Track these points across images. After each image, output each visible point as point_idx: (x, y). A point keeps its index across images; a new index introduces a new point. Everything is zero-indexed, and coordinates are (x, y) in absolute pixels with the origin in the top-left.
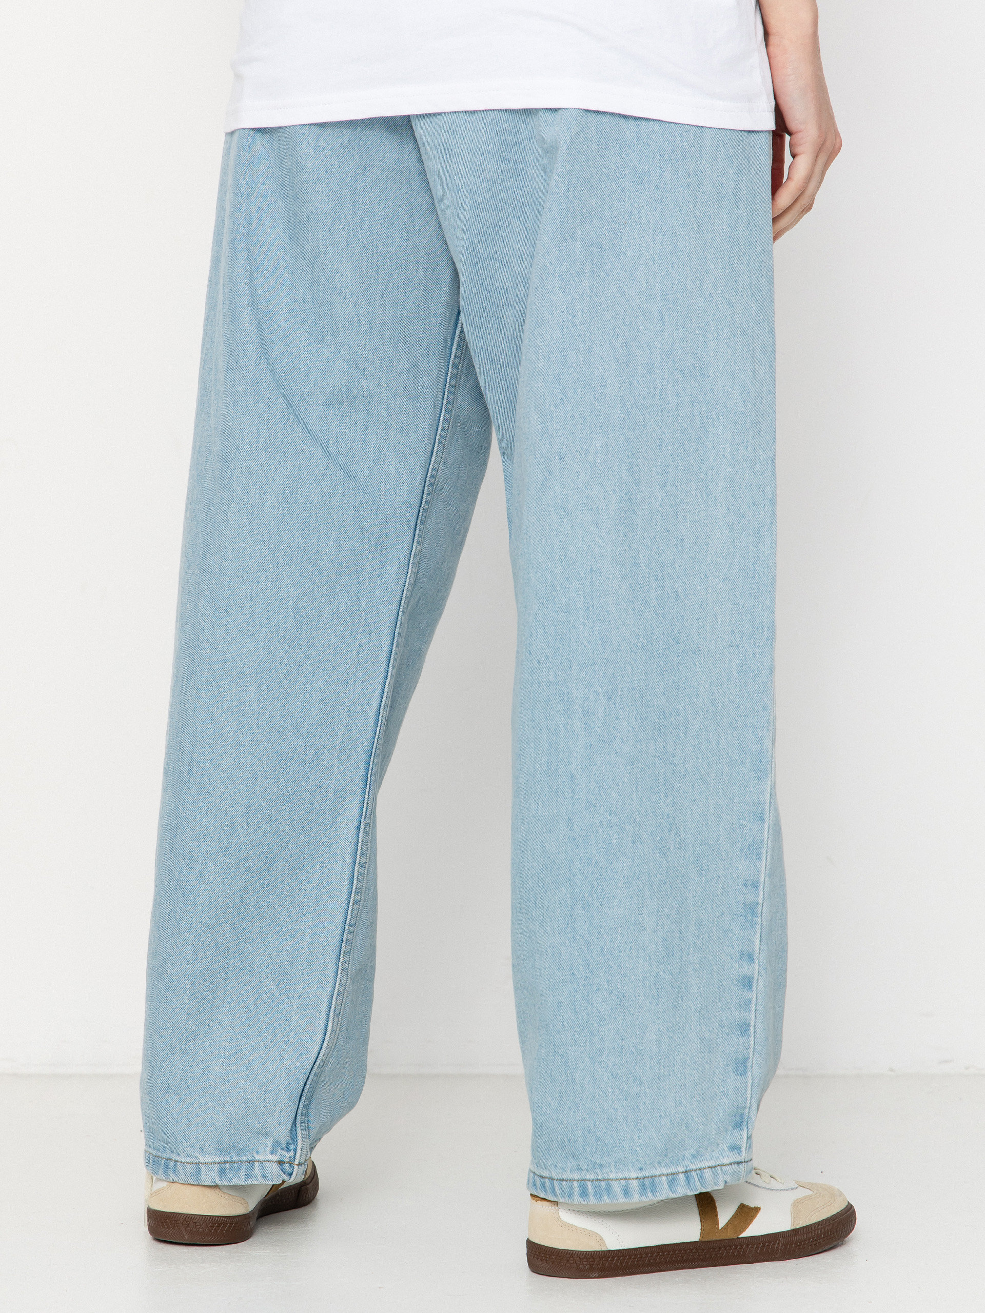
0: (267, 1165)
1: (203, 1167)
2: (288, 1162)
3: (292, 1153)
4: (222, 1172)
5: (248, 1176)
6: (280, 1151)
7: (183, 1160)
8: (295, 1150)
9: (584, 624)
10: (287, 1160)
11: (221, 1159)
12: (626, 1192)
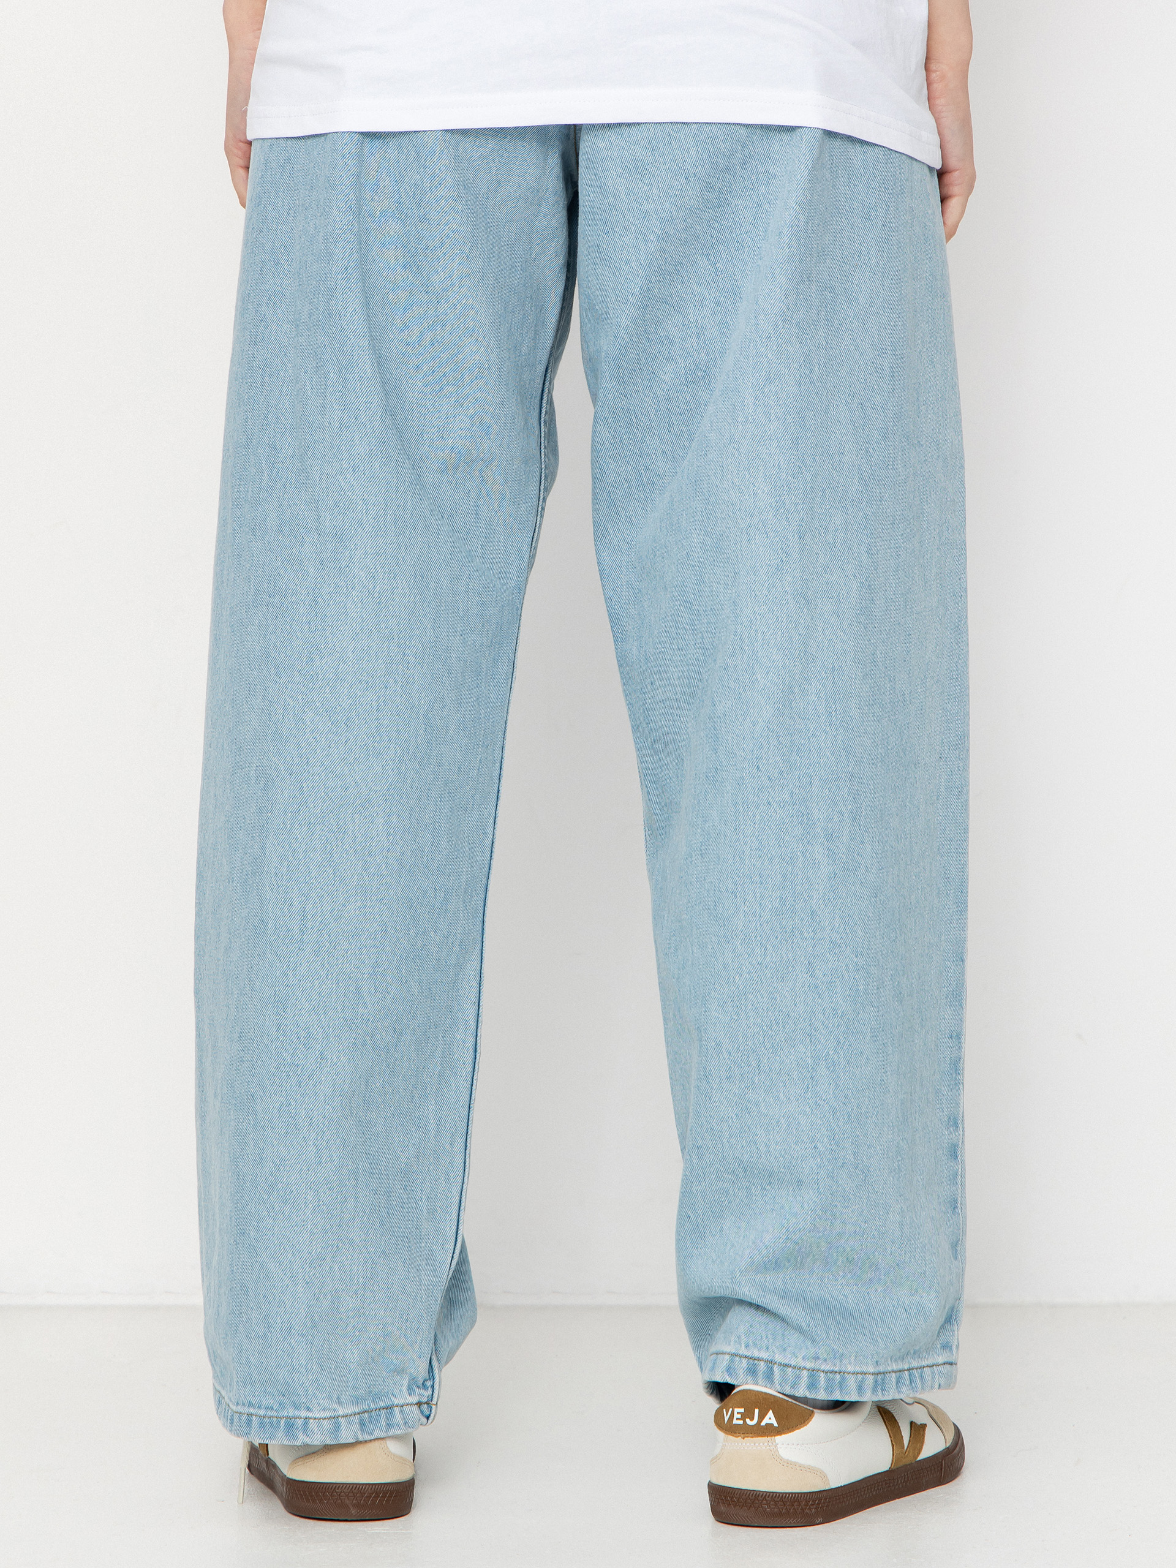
0: (407, 1409)
1: (342, 1420)
2: (426, 1403)
3: (430, 1391)
4: (362, 1424)
5: (389, 1426)
6: (417, 1390)
7: (318, 1416)
8: (433, 1387)
9: (827, 733)
10: (425, 1400)
11: (357, 1409)
12: (860, 1388)
